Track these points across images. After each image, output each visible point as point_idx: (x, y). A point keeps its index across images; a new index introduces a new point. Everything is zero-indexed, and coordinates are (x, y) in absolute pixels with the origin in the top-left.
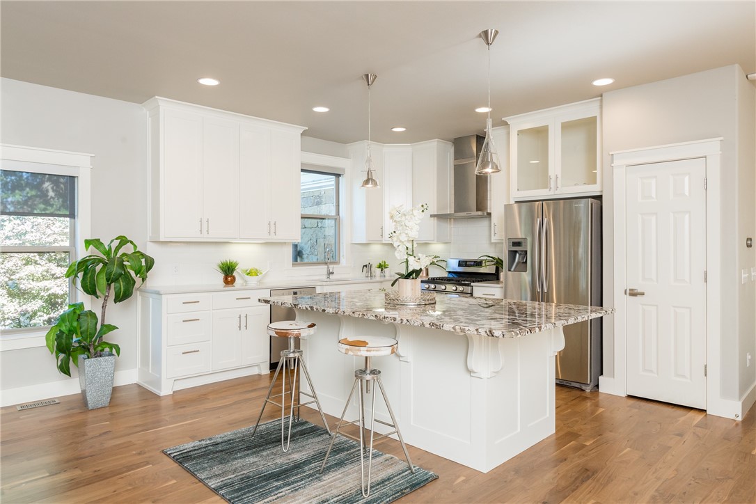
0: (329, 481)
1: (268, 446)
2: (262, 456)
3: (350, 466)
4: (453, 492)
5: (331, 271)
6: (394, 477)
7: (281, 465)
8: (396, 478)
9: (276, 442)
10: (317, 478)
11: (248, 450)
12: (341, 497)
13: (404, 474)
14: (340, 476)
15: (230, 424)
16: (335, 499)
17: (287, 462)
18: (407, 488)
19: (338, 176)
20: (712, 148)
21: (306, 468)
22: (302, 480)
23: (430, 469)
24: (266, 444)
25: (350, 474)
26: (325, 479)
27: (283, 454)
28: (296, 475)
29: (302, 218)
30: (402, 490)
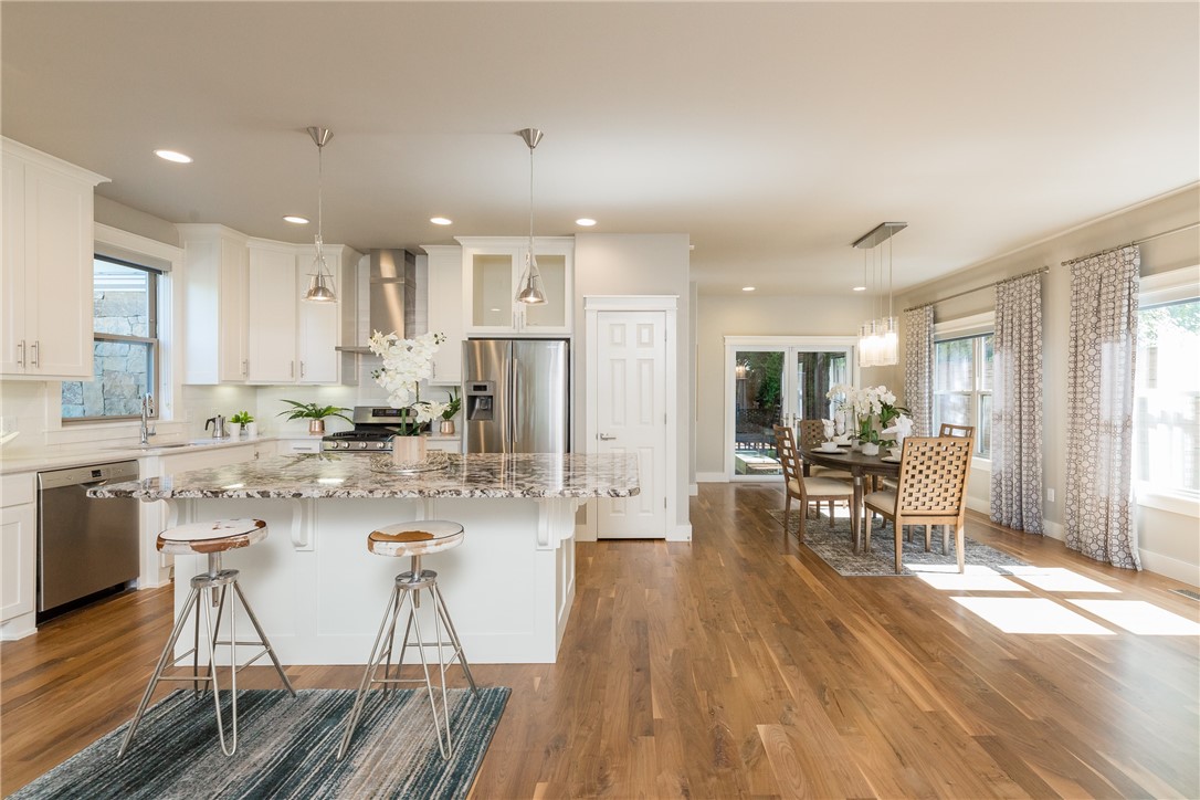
0: (366, 764)
1: (180, 763)
2: (185, 785)
3: (377, 727)
4: (544, 700)
5: (150, 431)
6: (460, 714)
7: (250, 781)
8: (463, 715)
9: (191, 748)
10: (342, 770)
11: (138, 787)
12: (412, 778)
13: (468, 705)
14: (377, 748)
15: (26, 759)
16: (407, 786)
17: (254, 770)
18: (491, 720)
19: (154, 273)
20: (670, 302)
21: (305, 764)
22: (316, 786)
23: (492, 683)
24: (174, 760)
25: (391, 739)
26: (357, 765)
27: (232, 763)
28: (296, 784)
29: (96, 339)
30: (488, 726)
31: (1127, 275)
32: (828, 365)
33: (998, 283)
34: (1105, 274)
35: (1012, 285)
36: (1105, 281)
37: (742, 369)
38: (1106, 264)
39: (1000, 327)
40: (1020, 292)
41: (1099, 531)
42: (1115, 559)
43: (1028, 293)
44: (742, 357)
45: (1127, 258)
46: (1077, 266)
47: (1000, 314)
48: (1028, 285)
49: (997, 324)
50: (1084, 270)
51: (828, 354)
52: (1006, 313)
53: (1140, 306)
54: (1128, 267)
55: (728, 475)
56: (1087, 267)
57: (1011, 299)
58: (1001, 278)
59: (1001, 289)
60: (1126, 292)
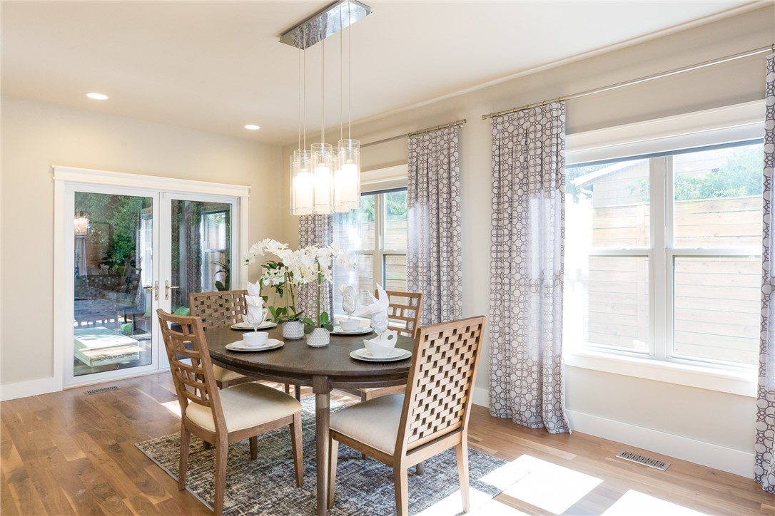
31: (555, 131)
32: (199, 221)
33: (411, 135)
34: (532, 129)
35: (427, 137)
36: (532, 136)
37: (83, 223)
38: (532, 119)
39: (414, 181)
40: (436, 145)
41: (530, 397)
42: (551, 425)
43: (446, 146)
44: (83, 202)
45: (555, 114)
46: (499, 120)
47: (414, 168)
48: (446, 138)
49: (410, 178)
50: (506, 125)
51: (199, 204)
52: (421, 166)
53: (567, 164)
54: (555, 123)
55: (59, 379)
56: (511, 121)
57: (426, 151)
58: (413, 129)
59: (414, 141)
60: (554, 149)
